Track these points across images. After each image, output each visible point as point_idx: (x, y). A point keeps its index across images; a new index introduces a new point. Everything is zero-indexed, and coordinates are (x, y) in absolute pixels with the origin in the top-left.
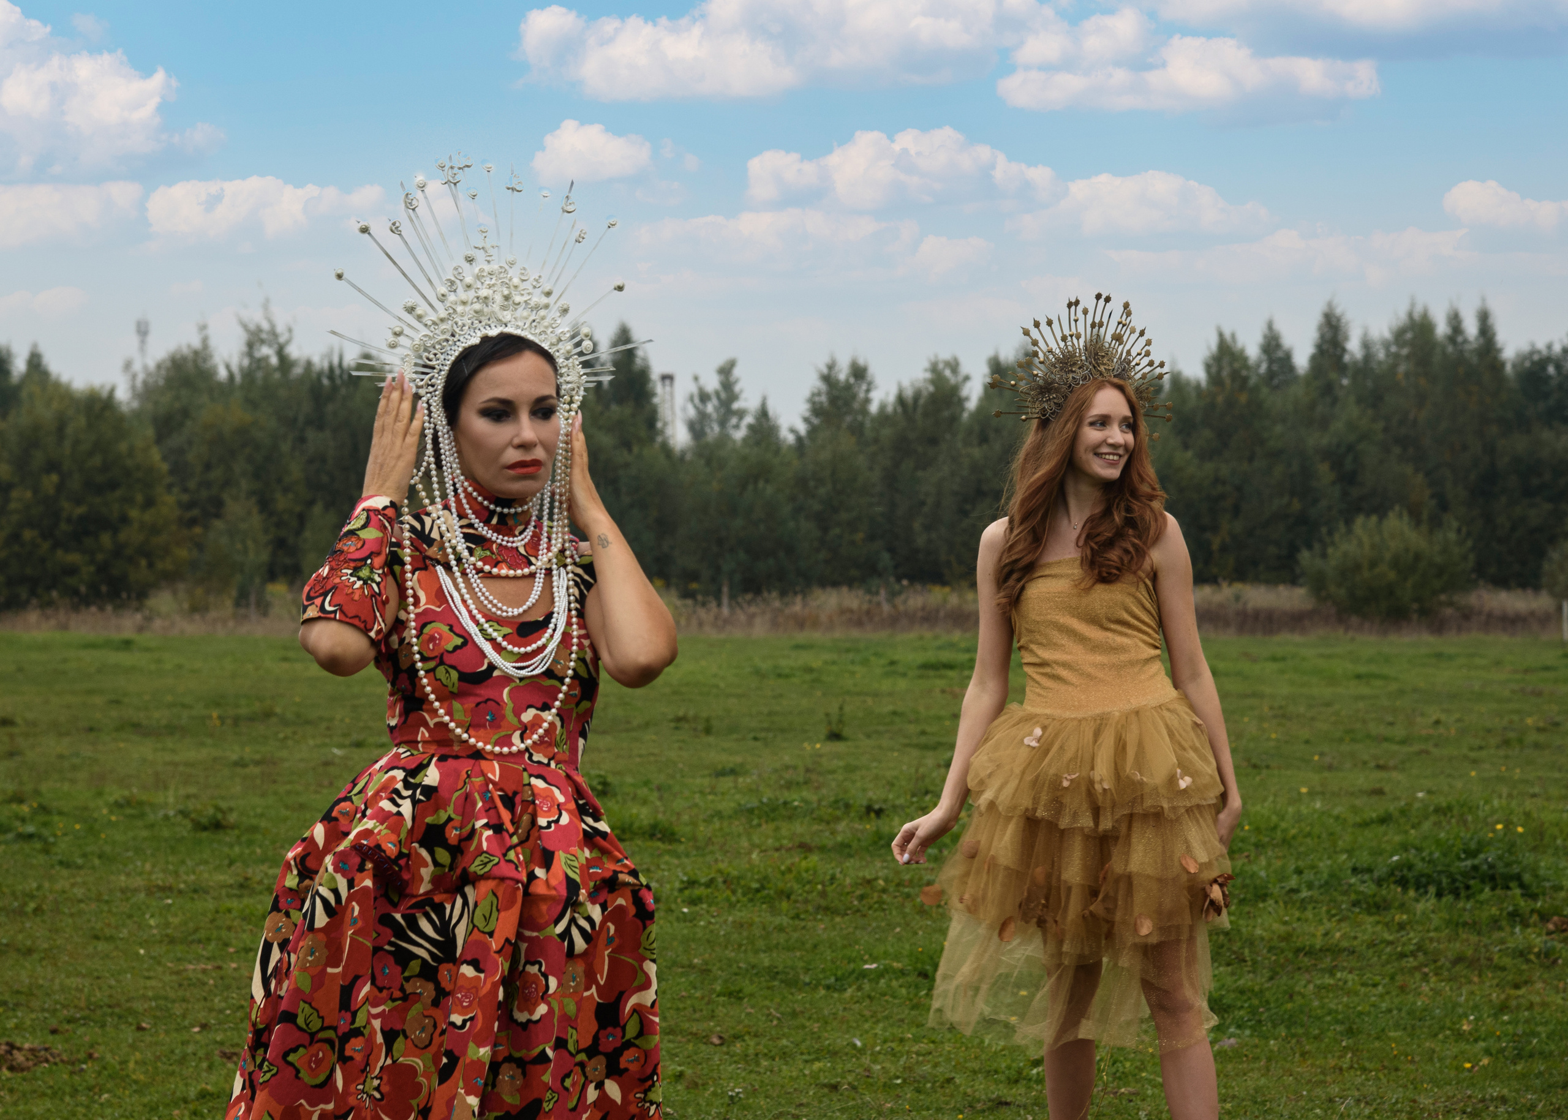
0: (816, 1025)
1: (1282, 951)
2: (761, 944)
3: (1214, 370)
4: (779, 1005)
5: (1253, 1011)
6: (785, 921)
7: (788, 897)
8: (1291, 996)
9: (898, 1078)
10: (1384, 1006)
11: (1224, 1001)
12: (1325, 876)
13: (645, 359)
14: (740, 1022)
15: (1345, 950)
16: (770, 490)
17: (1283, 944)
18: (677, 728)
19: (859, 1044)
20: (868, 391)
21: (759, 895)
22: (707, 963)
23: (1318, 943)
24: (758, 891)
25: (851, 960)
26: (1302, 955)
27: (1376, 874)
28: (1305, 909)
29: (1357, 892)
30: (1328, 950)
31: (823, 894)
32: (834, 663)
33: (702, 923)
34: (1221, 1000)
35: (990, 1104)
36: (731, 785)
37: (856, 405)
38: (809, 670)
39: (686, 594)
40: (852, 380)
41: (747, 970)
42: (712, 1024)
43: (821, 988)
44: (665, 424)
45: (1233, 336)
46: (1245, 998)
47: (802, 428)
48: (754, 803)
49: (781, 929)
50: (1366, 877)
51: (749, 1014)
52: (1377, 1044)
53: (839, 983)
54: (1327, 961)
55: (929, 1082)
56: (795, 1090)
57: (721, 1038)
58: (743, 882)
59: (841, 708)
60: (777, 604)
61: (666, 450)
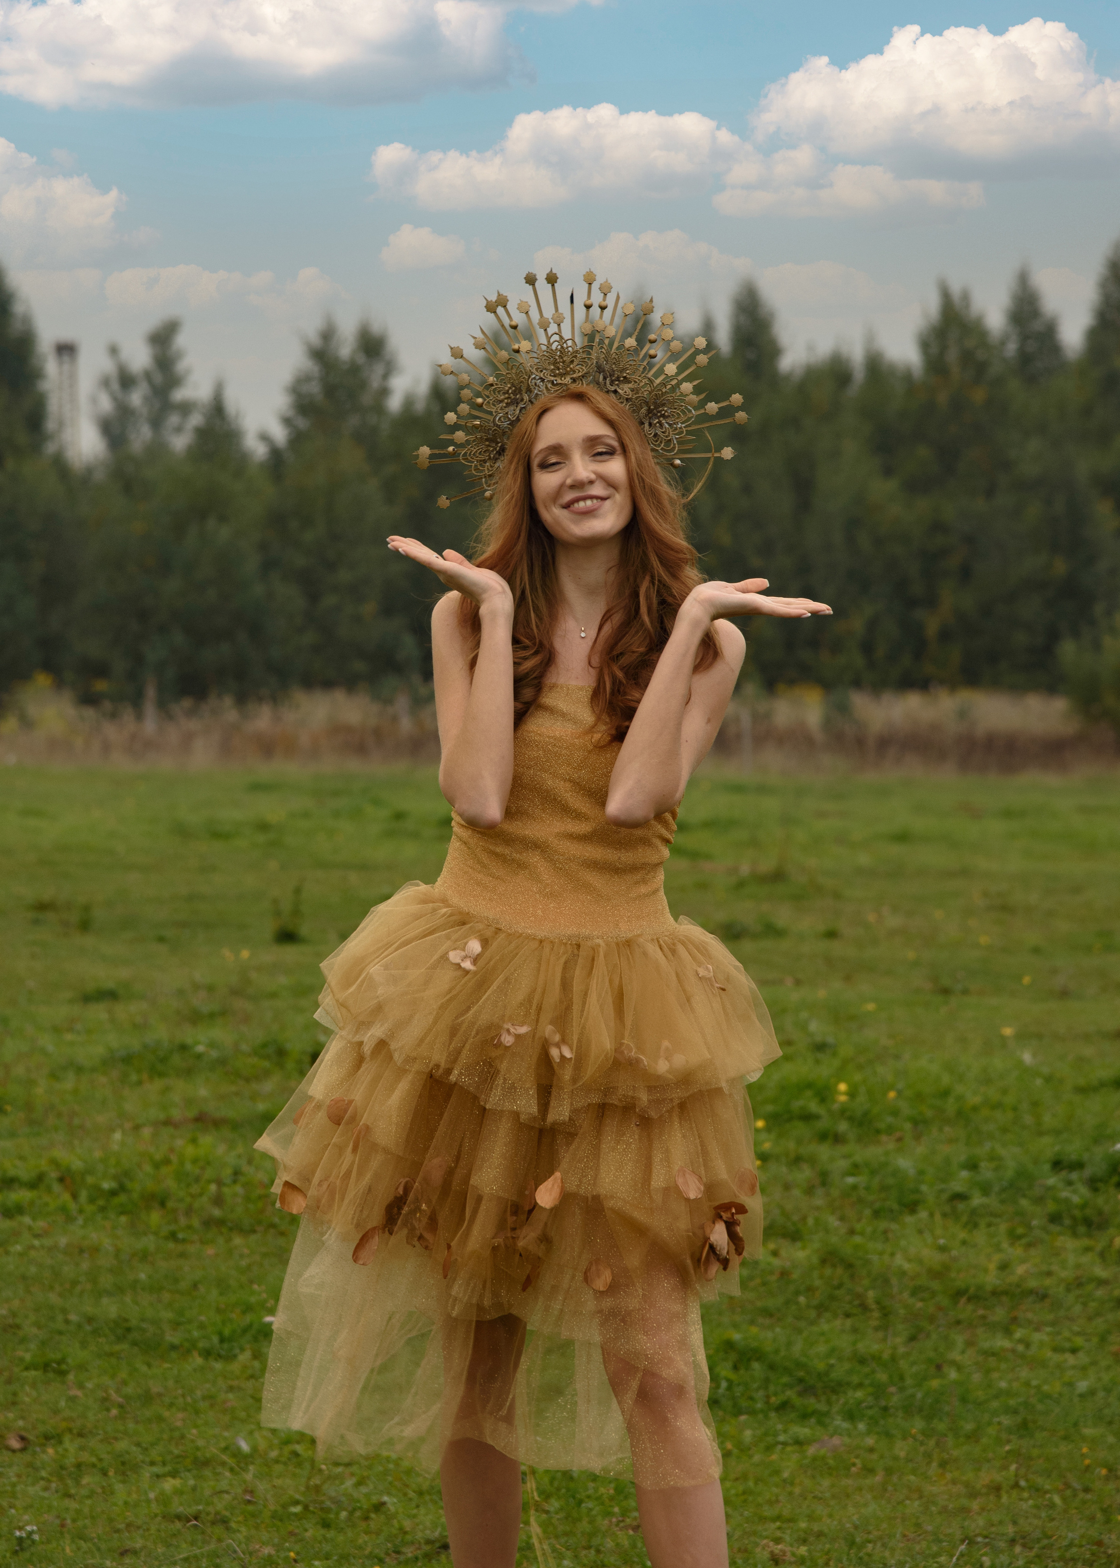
0: (180, 1415)
1: (934, 1294)
2: (106, 1281)
3: (934, 350)
4: (124, 1383)
5: (879, 1391)
6: (149, 1242)
7: (163, 1204)
8: (939, 1367)
9: (297, 1503)
10: (1083, 1386)
11: (833, 1375)
12: (1009, 1174)
13: (27, 320)
14: (56, 1412)
15: (1031, 1292)
16: (224, 533)
17: (935, 1285)
18: (36, 922)
19: (245, 1446)
20: (386, 376)
21: (116, 1200)
22: (14, 1315)
23: (991, 1279)
24: (113, 1193)
25: (248, 1308)
26: (963, 1300)
27: (1088, 1172)
28: (976, 1225)
29: (1056, 1200)
30: (1006, 1293)
31: (218, 1201)
32: (306, 815)
33: (18, 1248)
34: (827, 1374)
35: (427, 1548)
36: (104, 1016)
37: (366, 399)
38: (263, 827)
39: (88, 699)
40: (361, 359)
41: (79, 1326)
42: (11, 1415)
43: (195, 1354)
44: (61, 424)
45: (966, 297)
46: (867, 1370)
47: (279, 434)
48: (135, 1044)
49: (144, 1256)
50: (1074, 1176)
51: (72, 1399)
52: (1064, 1448)
53: (226, 1346)
54: (999, 1314)
55: (345, 1509)
56: (129, 1525)
57: (23, 1439)
58: (90, 1180)
59: (298, 891)
60: (231, 715)
61: (60, 465)
